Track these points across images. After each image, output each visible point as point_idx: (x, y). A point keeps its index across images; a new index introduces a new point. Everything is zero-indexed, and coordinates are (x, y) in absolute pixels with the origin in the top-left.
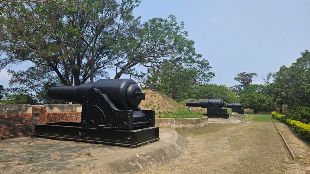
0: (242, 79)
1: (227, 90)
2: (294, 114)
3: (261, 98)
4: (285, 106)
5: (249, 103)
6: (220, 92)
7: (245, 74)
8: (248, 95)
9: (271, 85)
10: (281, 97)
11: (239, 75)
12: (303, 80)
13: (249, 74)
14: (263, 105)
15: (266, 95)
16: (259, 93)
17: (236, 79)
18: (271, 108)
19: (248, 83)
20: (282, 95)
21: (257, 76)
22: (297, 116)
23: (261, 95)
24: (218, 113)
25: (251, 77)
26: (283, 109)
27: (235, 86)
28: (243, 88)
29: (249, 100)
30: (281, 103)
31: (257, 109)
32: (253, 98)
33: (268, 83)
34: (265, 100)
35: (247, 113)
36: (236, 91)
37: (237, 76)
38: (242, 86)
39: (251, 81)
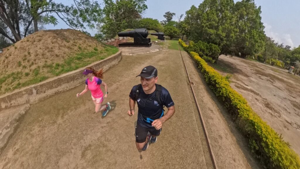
0: (167, 17)
1: (158, 23)
2: (195, 47)
3: (175, 30)
4: (185, 36)
5: (168, 33)
6: (154, 24)
7: (169, 13)
8: (169, 27)
9: (182, 22)
10: (185, 31)
11: (166, 13)
12: (205, 19)
13: (172, 13)
14: (176, 35)
15: (178, 28)
16: (175, 27)
17: (164, 16)
18: (179, 37)
19: (170, 20)
20: (185, 29)
21: (176, 15)
22: (197, 49)
23: (175, 28)
24: (142, 43)
25: (172, 15)
26: (184, 37)
27: (163, 21)
28: (167, 23)
29: (169, 31)
30: (184, 34)
31: (172, 37)
32: (171, 29)
33: (180, 21)
34: (177, 32)
35: (167, 39)
36: (164, 24)
37: (165, 14)
38: (167, 21)
39: (172, 18)
